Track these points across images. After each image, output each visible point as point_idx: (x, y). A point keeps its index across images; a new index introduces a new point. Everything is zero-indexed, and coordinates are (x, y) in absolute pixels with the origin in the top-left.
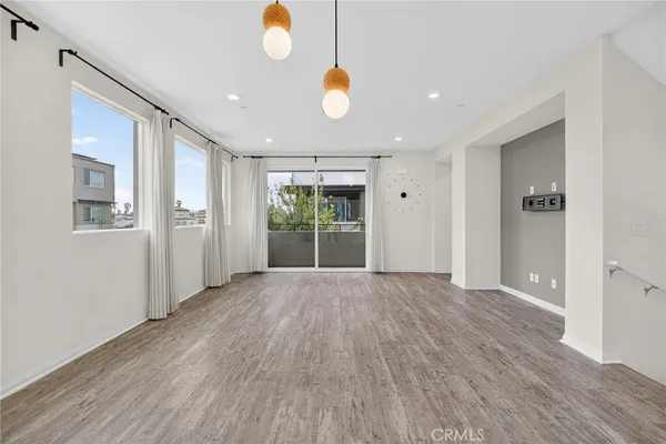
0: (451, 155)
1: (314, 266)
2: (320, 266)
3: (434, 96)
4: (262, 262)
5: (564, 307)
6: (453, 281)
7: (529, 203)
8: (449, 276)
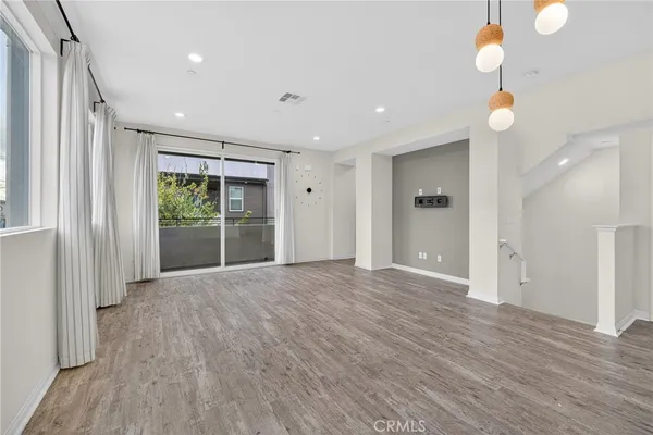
0: (354, 160)
1: (218, 264)
2: (227, 264)
3: (380, 110)
4: (153, 267)
5: (468, 278)
6: (357, 264)
7: (420, 201)
8: (353, 260)
